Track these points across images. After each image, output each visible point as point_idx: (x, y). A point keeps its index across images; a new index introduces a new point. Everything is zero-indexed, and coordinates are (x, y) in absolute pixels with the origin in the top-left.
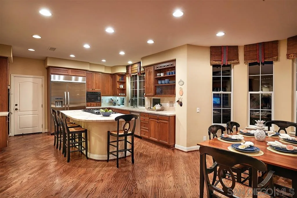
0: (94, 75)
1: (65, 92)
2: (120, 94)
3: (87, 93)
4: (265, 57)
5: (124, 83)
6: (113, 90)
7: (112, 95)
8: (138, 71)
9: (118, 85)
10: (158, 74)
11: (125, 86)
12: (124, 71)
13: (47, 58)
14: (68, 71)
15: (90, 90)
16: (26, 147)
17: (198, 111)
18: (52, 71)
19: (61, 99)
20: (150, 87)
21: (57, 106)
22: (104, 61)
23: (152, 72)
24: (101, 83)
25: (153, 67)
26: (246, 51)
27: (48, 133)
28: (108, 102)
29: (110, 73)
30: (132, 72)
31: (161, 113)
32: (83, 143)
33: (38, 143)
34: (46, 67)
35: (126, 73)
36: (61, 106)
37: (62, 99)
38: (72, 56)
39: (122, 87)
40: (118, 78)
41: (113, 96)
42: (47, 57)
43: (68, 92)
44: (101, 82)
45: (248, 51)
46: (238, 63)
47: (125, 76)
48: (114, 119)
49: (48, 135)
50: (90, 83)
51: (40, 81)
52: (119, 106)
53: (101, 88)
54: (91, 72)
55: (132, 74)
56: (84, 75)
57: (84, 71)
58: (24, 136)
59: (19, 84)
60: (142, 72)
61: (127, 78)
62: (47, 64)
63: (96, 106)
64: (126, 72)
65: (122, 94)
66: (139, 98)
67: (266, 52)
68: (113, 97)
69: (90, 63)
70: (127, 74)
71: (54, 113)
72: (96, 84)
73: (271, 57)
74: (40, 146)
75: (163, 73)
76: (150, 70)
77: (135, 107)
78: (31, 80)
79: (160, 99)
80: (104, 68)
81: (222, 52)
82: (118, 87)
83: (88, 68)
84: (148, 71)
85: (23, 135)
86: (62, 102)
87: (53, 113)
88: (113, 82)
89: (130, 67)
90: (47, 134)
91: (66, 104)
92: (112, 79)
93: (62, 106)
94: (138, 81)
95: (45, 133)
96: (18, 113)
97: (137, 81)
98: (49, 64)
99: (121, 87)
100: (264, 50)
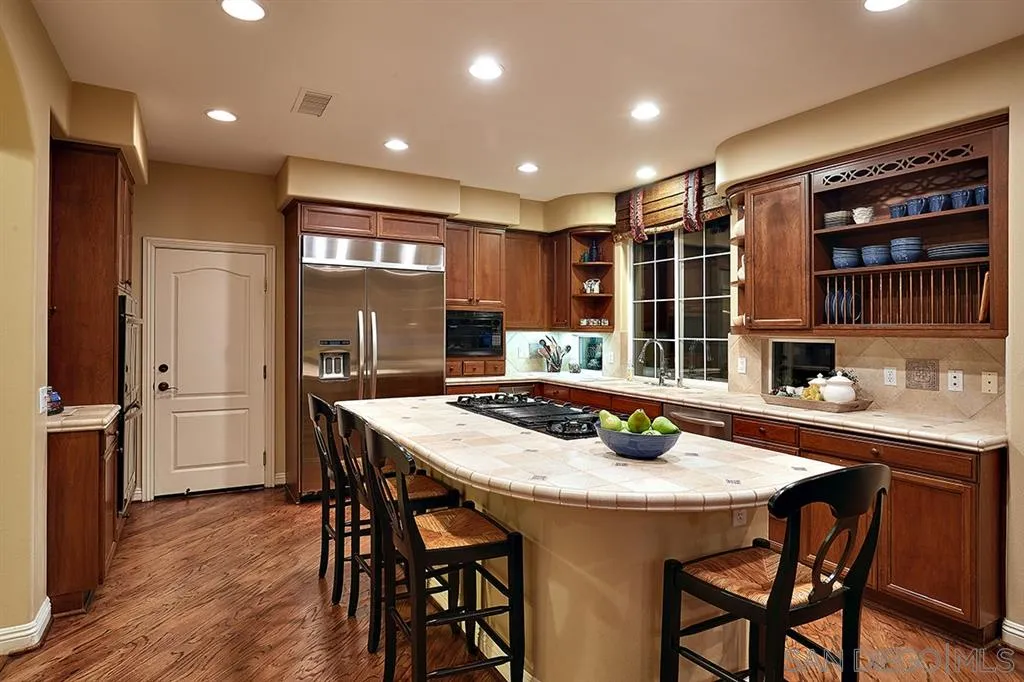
0: (478, 236)
1: (361, 313)
2: (584, 322)
3: (450, 317)
5: (604, 272)
6: (552, 303)
7: (546, 326)
8: (686, 211)
9: (575, 279)
10: (830, 216)
11: (608, 286)
12: (604, 216)
13: (286, 160)
14: (373, 222)
15: (462, 304)
16: (195, 577)
18: (305, 219)
19: (341, 343)
20: (784, 283)
21: (326, 376)
22: (528, 168)
23: (793, 206)
24: (504, 273)
25: (803, 178)
27: (289, 494)
28: (528, 355)
29: (540, 228)
30: (651, 219)
31: (857, 420)
33: (247, 551)
34: (282, 202)
35: (611, 227)
36: (341, 375)
37: (348, 343)
38: (396, 145)
39: (593, 288)
40: (578, 252)
41: (550, 330)
42: (288, 157)
43: (373, 314)
44: (504, 267)
47: (606, 243)
49: (289, 501)
50: (458, 273)
51: (260, 264)
52: (576, 372)
53: (503, 295)
54: (465, 227)
55: (652, 230)
56: (435, 238)
57: (437, 220)
58: (194, 504)
59: (177, 279)
60: (708, 217)
61: (619, 250)
62: (286, 189)
63: (485, 375)
64: (614, 223)
65: (594, 322)
66: (682, 339)
68: (550, 334)
69: (462, 187)
70: (621, 232)
71: (323, 417)
72: (484, 276)
74: (255, 577)
75: (870, 209)
76: (779, 195)
77: (666, 381)
78: (222, 260)
79: (833, 345)
80: (518, 206)
82: (575, 292)
83: (453, 207)
84: (765, 206)
85: (188, 496)
86: (346, 356)
87: (317, 419)
88: (551, 271)
89: (640, 200)
90: (282, 496)
91: (362, 363)
92: (545, 257)
93: (346, 371)
94: (678, 259)
95: (276, 487)
96: (172, 400)
97: (676, 259)
98: (295, 188)
99: (592, 290)
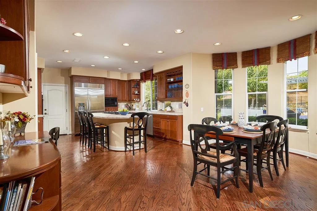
1: (87, 98)
2: (135, 99)
3: (106, 99)
4: (260, 61)
5: (138, 89)
6: (128, 96)
8: (151, 77)
10: (168, 80)
11: (139, 92)
12: (138, 77)
15: (108, 96)
17: (202, 110)
18: (75, 79)
20: (162, 91)
21: (80, 111)
22: (120, 69)
23: (163, 78)
25: (164, 73)
26: (244, 57)
27: (72, 135)
28: (124, 107)
29: (126, 79)
32: (105, 137)
34: (70, 76)
35: (140, 80)
37: (84, 104)
39: (136, 92)
41: (128, 101)
42: (71, 67)
45: (245, 57)
46: (237, 67)
47: (139, 82)
48: (130, 117)
50: (107, 90)
52: (134, 110)
55: (146, 80)
56: (102, 82)
57: (102, 79)
60: (154, 78)
62: (71, 73)
66: (152, 102)
67: (260, 57)
72: (113, 90)
73: (264, 62)
75: (173, 79)
80: (120, 75)
81: (222, 58)
82: (133, 93)
84: (159, 77)
86: (84, 106)
88: (128, 89)
89: (144, 74)
91: (87, 109)
92: (127, 86)
93: (84, 110)
94: (151, 86)
95: (70, 134)
98: (73, 73)
100: (258, 56)
